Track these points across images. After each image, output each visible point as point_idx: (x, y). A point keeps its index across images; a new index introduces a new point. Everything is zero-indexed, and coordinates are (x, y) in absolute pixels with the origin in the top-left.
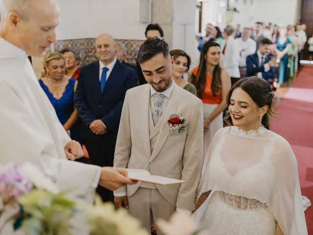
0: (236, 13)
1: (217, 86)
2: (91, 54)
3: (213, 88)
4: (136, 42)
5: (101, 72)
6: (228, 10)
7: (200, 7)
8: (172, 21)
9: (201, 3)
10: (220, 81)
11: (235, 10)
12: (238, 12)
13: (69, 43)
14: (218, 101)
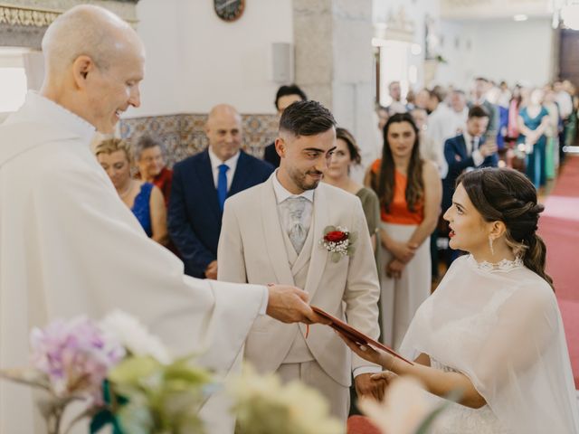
0: (441, 64)
1: (415, 195)
2: (185, 142)
3: (409, 198)
4: (267, 117)
5: (216, 173)
6: (427, 58)
7: (378, 55)
8: (332, 78)
9: (379, 48)
10: (422, 184)
11: (440, 58)
12: (445, 62)
13: (147, 122)
14: (419, 219)
